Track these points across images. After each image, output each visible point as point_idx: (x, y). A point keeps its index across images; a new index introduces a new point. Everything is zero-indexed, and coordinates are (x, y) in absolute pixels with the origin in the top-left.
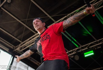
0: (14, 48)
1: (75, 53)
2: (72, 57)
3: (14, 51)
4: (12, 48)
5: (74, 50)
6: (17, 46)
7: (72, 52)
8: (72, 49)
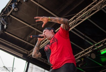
0: (28, 53)
1: (91, 51)
2: (89, 55)
3: (28, 56)
4: (27, 53)
5: (89, 48)
6: (31, 51)
7: (88, 50)
8: (88, 48)
